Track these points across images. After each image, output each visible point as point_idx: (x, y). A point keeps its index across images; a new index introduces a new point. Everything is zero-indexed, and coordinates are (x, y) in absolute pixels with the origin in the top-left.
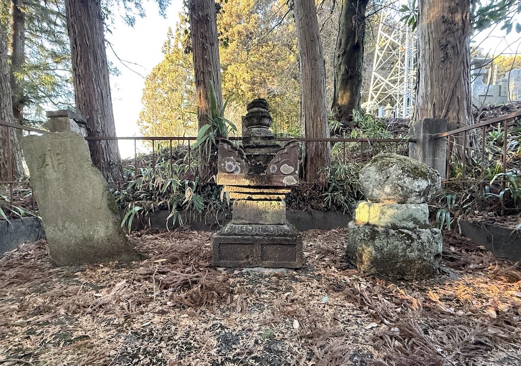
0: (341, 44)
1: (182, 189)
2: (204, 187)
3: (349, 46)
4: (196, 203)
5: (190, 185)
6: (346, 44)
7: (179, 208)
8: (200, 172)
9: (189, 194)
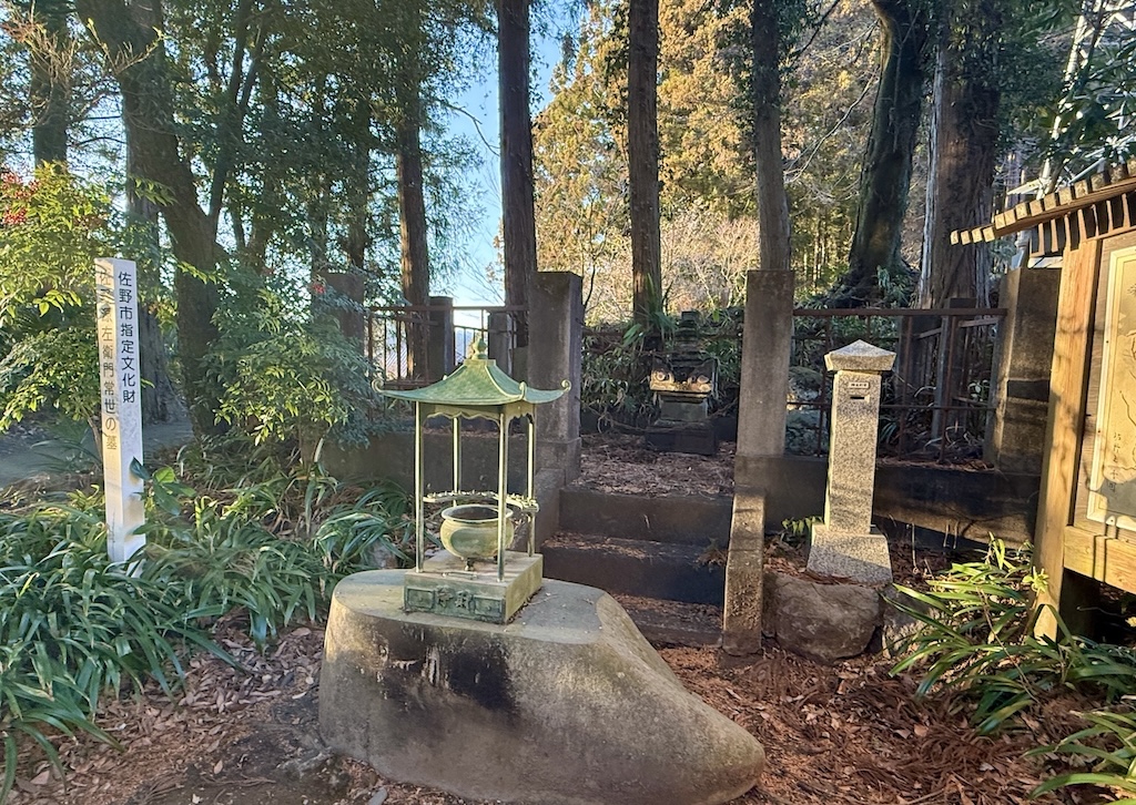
0: (872, 149)
1: (614, 390)
2: (637, 388)
3: (884, 156)
4: (627, 406)
5: (623, 385)
6: (880, 151)
7: (610, 410)
8: (633, 372)
9: (620, 395)
